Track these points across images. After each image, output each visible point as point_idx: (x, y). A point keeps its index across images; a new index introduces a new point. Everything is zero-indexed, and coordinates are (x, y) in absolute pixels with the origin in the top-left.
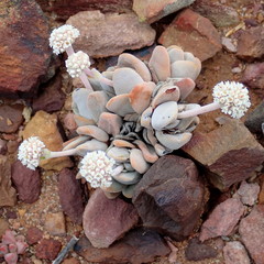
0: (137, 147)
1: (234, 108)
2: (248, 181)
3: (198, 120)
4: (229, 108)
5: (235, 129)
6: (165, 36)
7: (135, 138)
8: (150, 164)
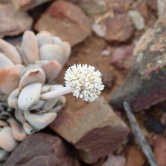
0: (9, 125)
1: (85, 92)
2: (115, 154)
3: (64, 100)
4: (81, 92)
5: (99, 108)
6: (41, 23)
7: (8, 117)
8: (19, 142)
